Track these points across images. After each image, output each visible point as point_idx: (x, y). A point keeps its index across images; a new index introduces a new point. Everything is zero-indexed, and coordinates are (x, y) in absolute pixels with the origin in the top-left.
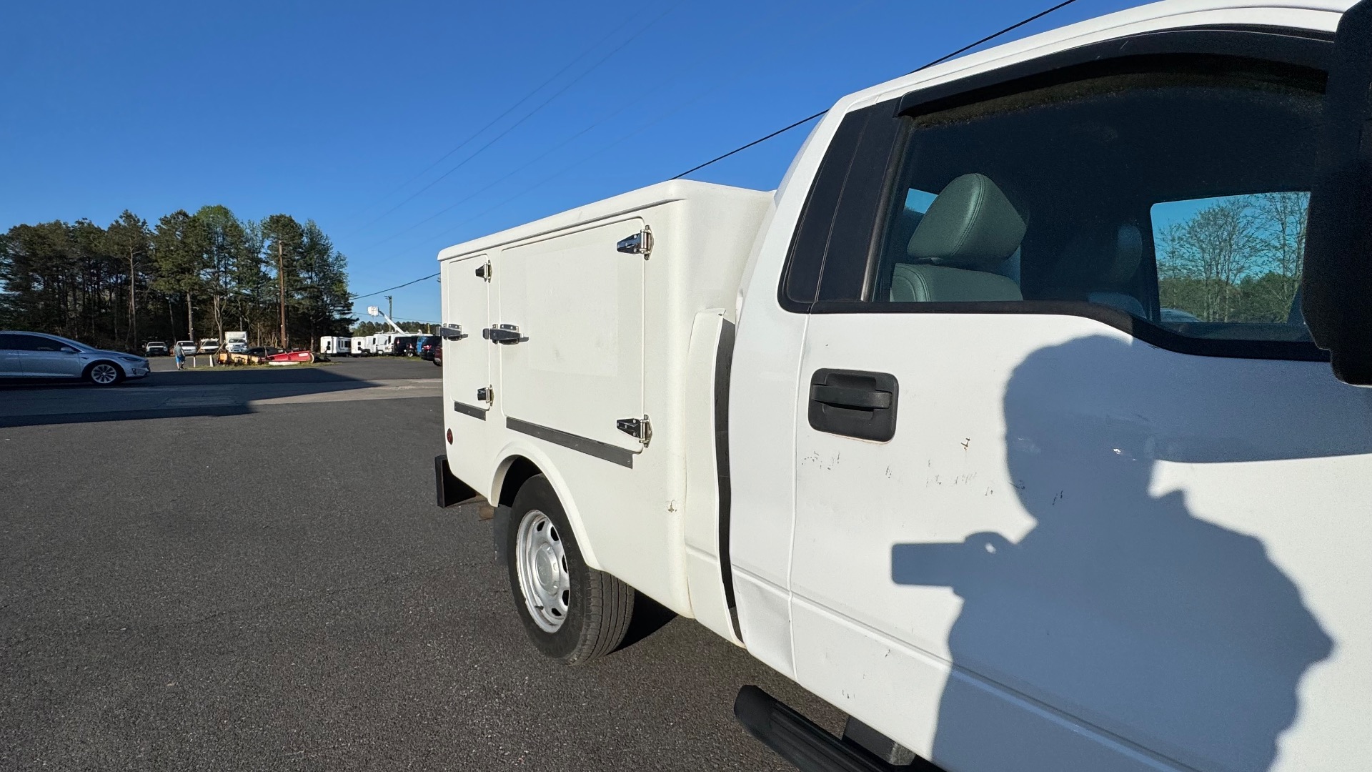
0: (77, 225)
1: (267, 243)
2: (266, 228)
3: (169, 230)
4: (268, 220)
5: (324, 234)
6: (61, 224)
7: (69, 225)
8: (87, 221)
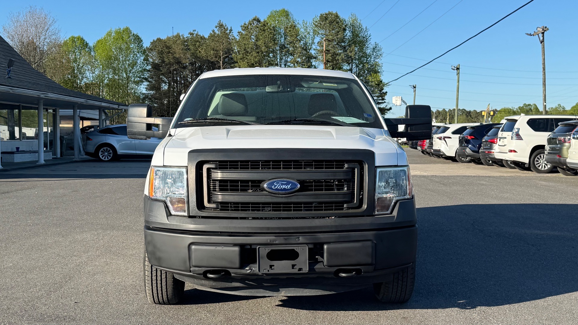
0: (189, 36)
1: (317, 39)
2: (316, 26)
3: (246, 35)
4: (319, 18)
5: (364, 27)
6: (180, 36)
7: (185, 37)
8: (196, 32)
